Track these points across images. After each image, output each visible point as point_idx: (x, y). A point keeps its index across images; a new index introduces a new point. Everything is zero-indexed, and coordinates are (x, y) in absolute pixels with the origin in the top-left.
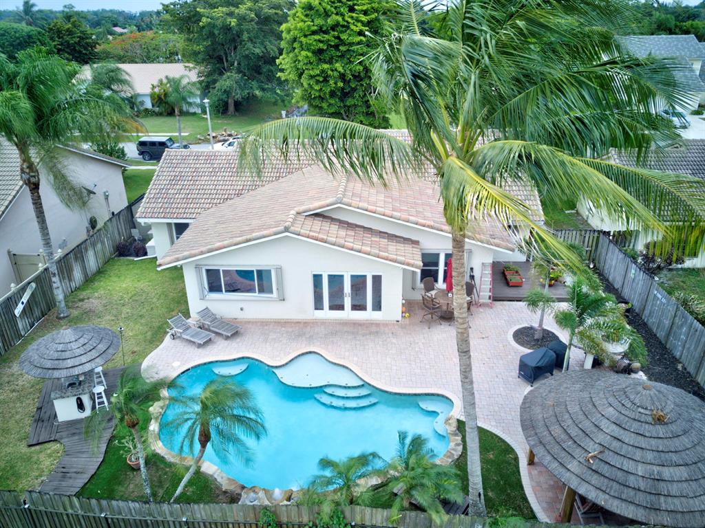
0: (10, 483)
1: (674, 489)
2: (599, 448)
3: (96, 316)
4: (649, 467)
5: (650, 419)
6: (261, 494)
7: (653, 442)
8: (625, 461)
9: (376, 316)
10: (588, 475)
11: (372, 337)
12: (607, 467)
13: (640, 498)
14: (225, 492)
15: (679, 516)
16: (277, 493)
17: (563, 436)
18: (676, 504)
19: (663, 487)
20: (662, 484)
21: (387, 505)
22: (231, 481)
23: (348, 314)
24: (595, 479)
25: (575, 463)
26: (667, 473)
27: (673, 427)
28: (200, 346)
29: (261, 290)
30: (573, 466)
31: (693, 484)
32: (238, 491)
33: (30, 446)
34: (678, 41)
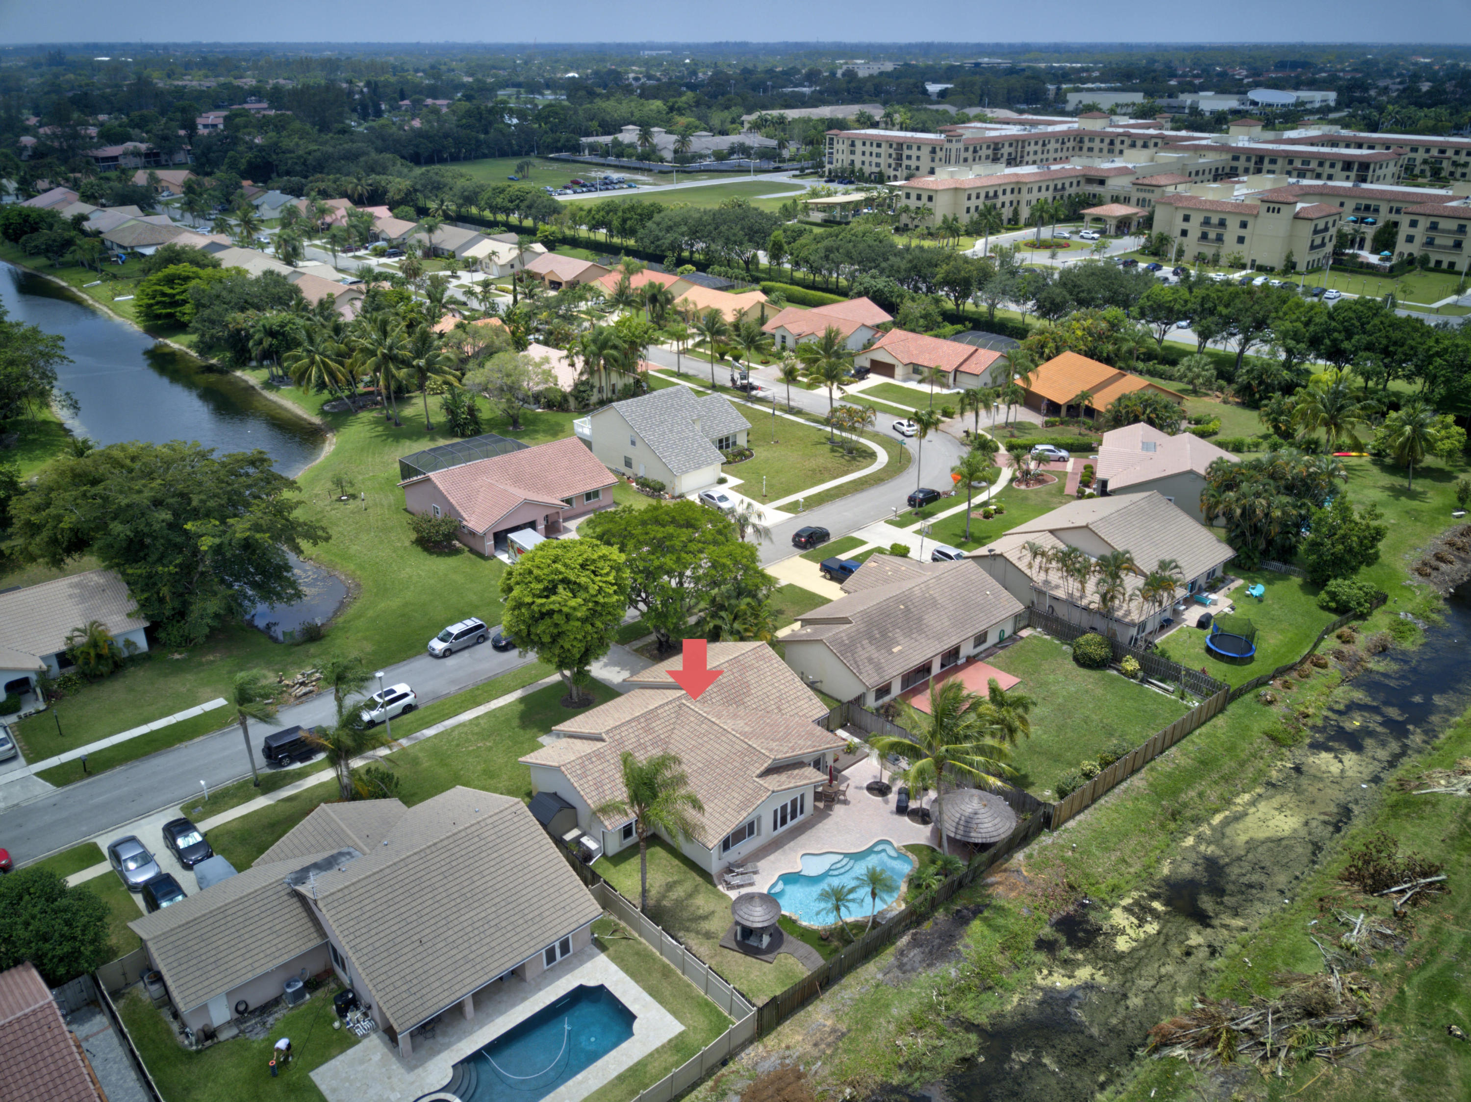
8: (985, 824)
9: (802, 817)
11: (815, 830)
23: (789, 825)
28: (752, 884)
29: (750, 835)
33: (771, 963)
34: (671, 398)
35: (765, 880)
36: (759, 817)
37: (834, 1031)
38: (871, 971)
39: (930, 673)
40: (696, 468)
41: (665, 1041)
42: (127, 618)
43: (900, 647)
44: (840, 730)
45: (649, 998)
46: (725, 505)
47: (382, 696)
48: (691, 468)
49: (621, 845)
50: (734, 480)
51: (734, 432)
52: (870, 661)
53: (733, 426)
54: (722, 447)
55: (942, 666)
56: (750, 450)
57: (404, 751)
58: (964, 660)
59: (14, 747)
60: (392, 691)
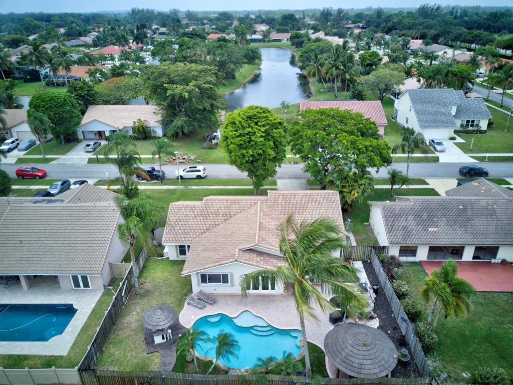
0: (146, 368)
1: (366, 367)
2: (346, 354)
3: (152, 292)
4: (359, 360)
5: (362, 345)
6: (237, 371)
7: (362, 352)
8: (353, 358)
9: (273, 292)
10: (342, 363)
11: (271, 303)
12: (347, 361)
13: (356, 370)
14: (223, 370)
15: (366, 375)
16: (243, 370)
17: (336, 350)
18: (367, 372)
19: (363, 367)
20: (363, 366)
21: (279, 374)
22: (225, 366)
23: (261, 291)
24: (344, 364)
25: (338, 359)
26: (365, 362)
27: (369, 347)
28: (200, 308)
29: (224, 282)
30: (338, 360)
31: (372, 365)
32: (228, 369)
33: (148, 354)
34: (444, 93)
35: (210, 311)
36: (232, 274)
39: (461, 257)
40: (435, 127)
41: (50, 354)
42: (156, 122)
43: (436, 229)
44: (361, 262)
45: (79, 329)
46: (438, 147)
47: (190, 168)
48: (432, 126)
49: (178, 257)
50: (459, 140)
51: (478, 118)
52: (404, 228)
53: (480, 114)
54: (467, 125)
55: (474, 257)
56: (486, 132)
57: (177, 189)
58: (500, 261)
59: (95, 149)
60: (196, 167)
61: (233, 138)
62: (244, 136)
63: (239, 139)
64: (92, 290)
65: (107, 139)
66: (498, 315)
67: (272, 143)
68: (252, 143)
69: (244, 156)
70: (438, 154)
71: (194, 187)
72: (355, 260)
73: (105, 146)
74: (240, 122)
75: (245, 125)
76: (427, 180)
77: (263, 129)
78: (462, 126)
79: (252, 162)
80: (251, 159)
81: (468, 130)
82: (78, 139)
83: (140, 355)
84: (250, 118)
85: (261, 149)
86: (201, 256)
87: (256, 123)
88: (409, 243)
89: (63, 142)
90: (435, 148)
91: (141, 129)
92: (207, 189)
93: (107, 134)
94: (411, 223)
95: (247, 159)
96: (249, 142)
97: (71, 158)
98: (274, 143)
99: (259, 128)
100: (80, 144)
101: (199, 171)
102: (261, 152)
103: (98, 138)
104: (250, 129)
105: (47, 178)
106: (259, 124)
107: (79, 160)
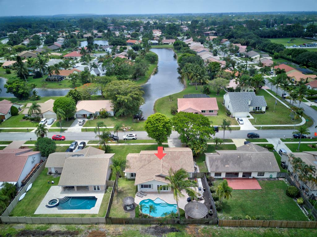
2: (191, 211)
4: (195, 213)
5: (196, 208)
7: (196, 210)
8: (193, 212)
9: (167, 191)
13: (194, 216)
14: (151, 218)
15: (197, 217)
17: (188, 210)
19: (196, 215)
23: (163, 191)
24: (191, 215)
26: (197, 213)
27: (198, 209)
28: (141, 197)
29: (149, 187)
30: (189, 213)
31: (199, 215)
32: (153, 217)
33: (125, 213)
34: (245, 94)
35: (145, 198)
36: (152, 185)
37: (119, 232)
38: (140, 227)
39: (238, 176)
40: (240, 112)
41: (93, 213)
42: (111, 110)
43: (228, 166)
44: (200, 179)
45: (100, 205)
46: (241, 122)
47: (130, 135)
48: (238, 111)
49: (130, 177)
50: (252, 117)
51: (261, 106)
52: (217, 165)
53: (262, 104)
54: (256, 109)
55: (243, 176)
56: (265, 112)
57: (125, 145)
58: (252, 178)
59: (83, 124)
60: (132, 134)
61: (150, 128)
62: (155, 127)
63: (153, 128)
64: (100, 191)
65: (88, 118)
66: (246, 198)
67: (166, 129)
68: (158, 130)
69: (154, 134)
70: (240, 126)
71: (132, 144)
72: (198, 178)
73: (87, 121)
74: (153, 122)
75: (155, 123)
76: (233, 140)
77: (162, 124)
78: (254, 109)
79: (158, 136)
80: (157, 135)
81: (256, 112)
82: (74, 118)
83: (123, 213)
84: (157, 120)
85: (161, 132)
86: (141, 178)
87: (159, 122)
88: (218, 171)
89: (68, 120)
90: (239, 122)
91: (104, 113)
92: (138, 145)
93: (88, 116)
94: (219, 164)
95: (156, 135)
96: (157, 129)
97: (73, 129)
98: (167, 129)
99: (161, 124)
100: (75, 120)
101: (134, 136)
102: (161, 133)
103: (83, 117)
104: (157, 125)
105: (65, 140)
106: (161, 122)
107: (78, 130)
